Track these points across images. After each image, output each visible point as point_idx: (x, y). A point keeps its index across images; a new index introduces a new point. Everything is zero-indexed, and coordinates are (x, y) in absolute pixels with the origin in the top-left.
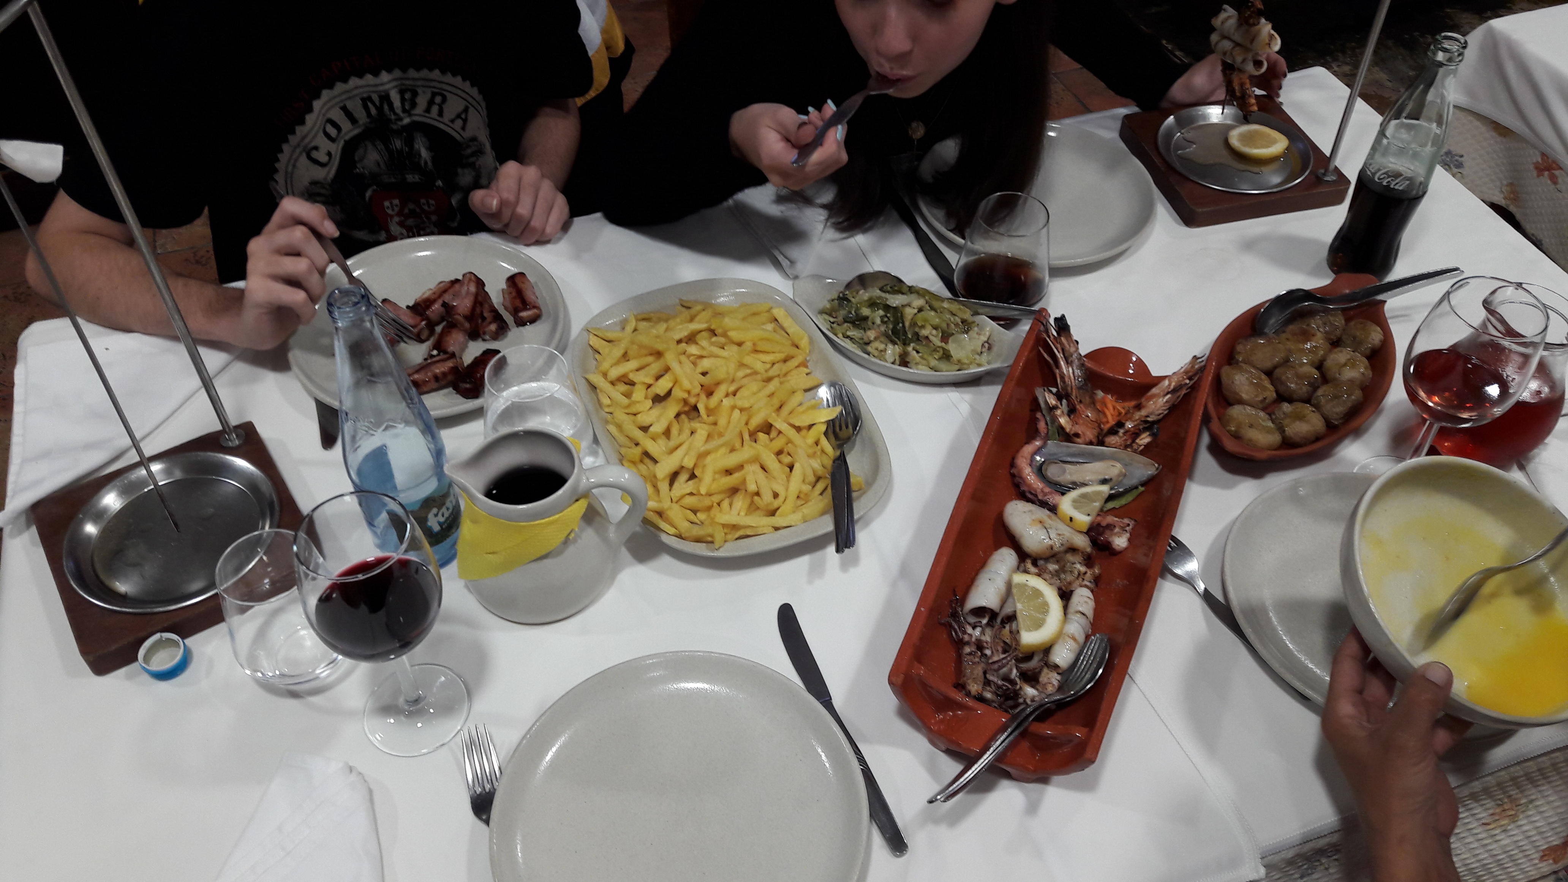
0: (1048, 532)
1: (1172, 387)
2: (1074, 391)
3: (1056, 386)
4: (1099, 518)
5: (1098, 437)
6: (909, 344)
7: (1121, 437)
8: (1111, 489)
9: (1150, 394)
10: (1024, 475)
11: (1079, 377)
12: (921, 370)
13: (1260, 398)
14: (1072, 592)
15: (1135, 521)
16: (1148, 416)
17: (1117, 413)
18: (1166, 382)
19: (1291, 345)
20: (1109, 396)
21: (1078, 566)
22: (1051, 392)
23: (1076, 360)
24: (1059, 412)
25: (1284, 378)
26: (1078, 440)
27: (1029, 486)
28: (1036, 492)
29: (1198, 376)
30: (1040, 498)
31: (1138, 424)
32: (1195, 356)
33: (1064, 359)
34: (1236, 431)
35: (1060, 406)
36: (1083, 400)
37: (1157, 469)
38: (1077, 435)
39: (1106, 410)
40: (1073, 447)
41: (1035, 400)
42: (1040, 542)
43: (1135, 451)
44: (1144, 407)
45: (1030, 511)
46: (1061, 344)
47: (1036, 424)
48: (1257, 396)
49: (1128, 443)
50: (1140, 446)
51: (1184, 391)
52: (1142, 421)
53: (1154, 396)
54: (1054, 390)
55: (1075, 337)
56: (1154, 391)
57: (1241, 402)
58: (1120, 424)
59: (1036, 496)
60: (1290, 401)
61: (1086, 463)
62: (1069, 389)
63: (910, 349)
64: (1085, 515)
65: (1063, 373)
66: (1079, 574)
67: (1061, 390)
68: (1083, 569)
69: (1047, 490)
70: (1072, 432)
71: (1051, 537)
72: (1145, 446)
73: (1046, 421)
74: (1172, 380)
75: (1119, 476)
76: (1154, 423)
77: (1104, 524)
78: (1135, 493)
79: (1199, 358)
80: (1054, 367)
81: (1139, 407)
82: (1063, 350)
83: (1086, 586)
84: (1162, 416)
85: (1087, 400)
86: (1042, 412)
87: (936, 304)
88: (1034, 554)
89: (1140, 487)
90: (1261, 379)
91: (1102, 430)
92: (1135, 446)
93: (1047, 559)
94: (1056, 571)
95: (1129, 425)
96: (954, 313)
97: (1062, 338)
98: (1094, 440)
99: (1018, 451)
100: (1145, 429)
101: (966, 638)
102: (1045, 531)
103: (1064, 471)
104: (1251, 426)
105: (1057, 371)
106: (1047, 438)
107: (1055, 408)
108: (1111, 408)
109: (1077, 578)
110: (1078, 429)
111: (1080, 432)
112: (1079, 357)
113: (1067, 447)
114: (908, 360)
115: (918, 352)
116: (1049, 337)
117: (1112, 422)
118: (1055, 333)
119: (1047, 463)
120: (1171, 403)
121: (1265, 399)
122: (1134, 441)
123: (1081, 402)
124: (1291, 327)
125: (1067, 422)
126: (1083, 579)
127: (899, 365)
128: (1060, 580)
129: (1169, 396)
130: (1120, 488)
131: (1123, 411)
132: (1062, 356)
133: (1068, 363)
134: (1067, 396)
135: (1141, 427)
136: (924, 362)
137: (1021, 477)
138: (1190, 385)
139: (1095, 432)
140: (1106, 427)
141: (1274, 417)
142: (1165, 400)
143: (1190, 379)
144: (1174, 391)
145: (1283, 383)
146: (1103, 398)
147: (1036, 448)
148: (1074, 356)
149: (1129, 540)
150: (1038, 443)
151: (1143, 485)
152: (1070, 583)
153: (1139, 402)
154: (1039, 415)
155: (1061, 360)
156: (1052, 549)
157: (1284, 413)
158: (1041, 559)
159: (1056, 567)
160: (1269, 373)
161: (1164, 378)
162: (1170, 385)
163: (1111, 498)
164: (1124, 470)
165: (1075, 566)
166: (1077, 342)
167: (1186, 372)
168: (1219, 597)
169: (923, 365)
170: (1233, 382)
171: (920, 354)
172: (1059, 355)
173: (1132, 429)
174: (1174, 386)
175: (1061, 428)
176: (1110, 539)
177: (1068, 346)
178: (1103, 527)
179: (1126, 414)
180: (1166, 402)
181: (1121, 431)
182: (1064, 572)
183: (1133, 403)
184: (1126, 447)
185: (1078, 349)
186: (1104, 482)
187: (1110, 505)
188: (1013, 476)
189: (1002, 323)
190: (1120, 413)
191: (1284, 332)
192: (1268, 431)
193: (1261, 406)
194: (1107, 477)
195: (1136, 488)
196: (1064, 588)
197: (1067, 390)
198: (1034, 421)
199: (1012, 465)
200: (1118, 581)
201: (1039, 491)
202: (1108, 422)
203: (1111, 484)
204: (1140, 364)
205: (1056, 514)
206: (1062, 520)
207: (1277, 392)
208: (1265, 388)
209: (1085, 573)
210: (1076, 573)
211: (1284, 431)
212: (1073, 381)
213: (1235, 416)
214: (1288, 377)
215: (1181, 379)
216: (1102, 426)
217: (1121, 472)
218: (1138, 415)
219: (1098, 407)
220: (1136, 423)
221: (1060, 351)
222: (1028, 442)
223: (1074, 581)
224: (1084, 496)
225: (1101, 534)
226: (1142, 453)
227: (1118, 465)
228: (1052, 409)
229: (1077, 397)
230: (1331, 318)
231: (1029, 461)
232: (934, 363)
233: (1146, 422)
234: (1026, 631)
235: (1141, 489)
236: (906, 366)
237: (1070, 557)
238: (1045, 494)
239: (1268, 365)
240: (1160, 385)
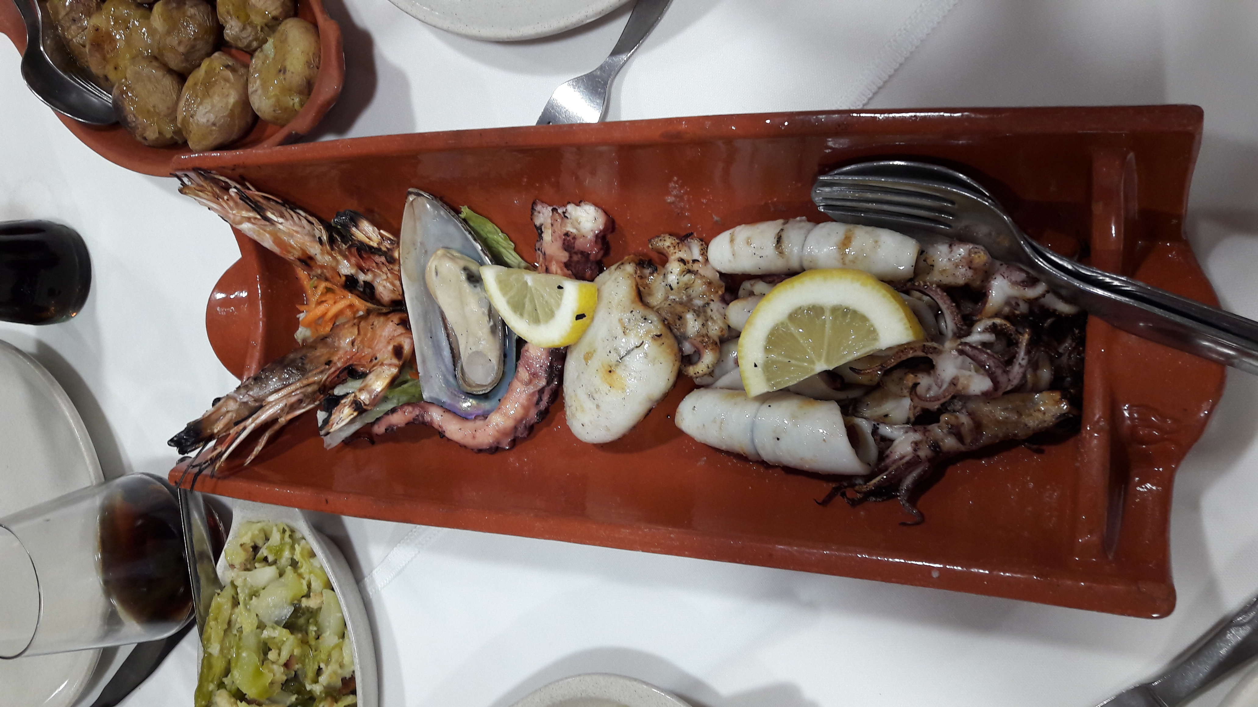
0: (628, 353)
1: (252, 214)
2: (311, 380)
3: (311, 414)
4: (554, 267)
5: (386, 314)
6: (310, 692)
7: (375, 276)
8: (482, 264)
9: (276, 250)
10: (510, 423)
11: (280, 379)
12: (352, 656)
13: (229, 74)
14: (722, 275)
15: (534, 203)
16: (320, 241)
17: (329, 296)
18: (246, 227)
19: (125, 61)
20: (301, 316)
21: (672, 279)
22: (326, 422)
23: (251, 393)
24: (364, 397)
25: (182, 49)
26: (407, 348)
27: (526, 409)
28: (534, 393)
29: (216, 177)
30: (543, 383)
31: (341, 253)
32: (181, 191)
33: (254, 416)
34: (300, 93)
35: (350, 398)
36: (324, 359)
37: (419, 195)
38: (398, 351)
39: (330, 314)
40: (423, 356)
41: (351, 442)
42: (653, 361)
43: (396, 243)
44: (304, 251)
45: (591, 396)
46: (228, 427)
47: (398, 428)
48: (226, 80)
49: (383, 259)
50: (382, 236)
51: (253, 192)
52: (332, 249)
53: (278, 240)
54: (321, 416)
55: (209, 407)
56: (268, 243)
57: (245, 103)
58: (350, 283)
59: (541, 391)
60: (220, 28)
61: (444, 319)
62: (310, 389)
63: (317, 689)
64: (561, 295)
65: (282, 410)
66: (689, 271)
67: (317, 403)
68: (674, 269)
69: (523, 374)
70: (395, 361)
71: (637, 344)
72: (379, 229)
73: (387, 413)
74: (238, 219)
75: (453, 258)
76: (329, 228)
77: (564, 256)
78: (478, 222)
79: (183, 183)
80: (276, 427)
81: (307, 261)
82: (237, 423)
83: (704, 252)
84: (310, 218)
85: (321, 352)
86: (373, 424)
87: (219, 666)
88: (677, 364)
89: (463, 216)
90: (196, 84)
91: (368, 312)
92: (387, 244)
93: (680, 339)
94: (698, 316)
95: (346, 268)
96: (226, 626)
97: (216, 431)
98: (396, 318)
99: (464, 447)
100: (346, 237)
102: (627, 359)
103: (478, 353)
104: (283, 70)
105: (283, 420)
106: (417, 401)
107: (359, 408)
108: (322, 309)
109: (695, 273)
110: (385, 353)
111: (390, 348)
112: (243, 391)
113: (424, 362)
114: (340, 683)
115: (319, 671)
116: (220, 455)
117: (351, 298)
118: (212, 444)
119: (469, 389)
120: (283, 209)
121: (227, 67)
122: (377, 251)
123: (329, 363)
124: (95, 67)
125: (378, 377)
126: (695, 261)
127: (354, 692)
128: (708, 304)
129: (269, 215)
130: (475, 249)
131: (323, 285)
132: (250, 420)
133: (260, 406)
134: (325, 389)
135: (344, 246)
136: (335, 655)
137: (515, 428)
138: (238, 186)
139: (378, 322)
140: (361, 306)
141: (255, 44)
142: (281, 220)
143: (226, 188)
144: (258, 208)
145: (192, 49)
146: (308, 326)
147: (447, 416)
148: (245, 400)
149: (578, 204)
150: (436, 416)
151: (458, 212)
152: (710, 284)
153: (298, 263)
154: (380, 429)
155: (258, 421)
156: (659, 336)
157: (244, 28)
158: (681, 350)
159: (690, 317)
160: (181, 77)
161: (238, 234)
162: (249, 219)
163: (498, 260)
164: (440, 252)
165: (674, 285)
166: (217, 400)
167: (216, 198)
169: (341, 654)
170: (214, 124)
171: (322, 666)
172: (251, 425)
173: (353, 260)
174: (247, 210)
175: (394, 383)
176: (590, 236)
177: (230, 415)
178: (571, 257)
179: (327, 279)
180: (282, 216)
181: (362, 277)
182: (690, 299)
183: (302, 273)
184: (392, 261)
185: (228, 397)
186: (474, 279)
187: (511, 256)
188: (514, 443)
189: (222, 528)
190: (328, 290)
191: (106, 78)
192: (283, 41)
193: (242, 71)
194: (463, 277)
195: (465, 221)
196: (720, 293)
197: (314, 393)
198: (392, 434)
199: (495, 449)
200: (670, 199)
201: (532, 389)
202: (351, 306)
203: (473, 267)
204: (224, 284)
205: (567, 348)
206: (581, 335)
207: (209, 55)
208: (210, 73)
209: (682, 260)
210: (688, 277)
211: (275, 18)
212: (292, 388)
213: (272, 101)
214: (180, 43)
215: (231, 203)
216: (361, 313)
217: (444, 255)
218: (322, 256)
219: (328, 329)
220: (339, 258)
221: (241, 426)
222: (441, 434)
223: (703, 277)
224: (518, 307)
225: (585, 255)
226: (396, 232)
227: (432, 264)
229: (322, 372)
231: (479, 423)
232: (329, 638)
233: (332, 241)
235: (465, 211)
236: (352, 679)
237: (657, 297)
238: (534, 375)
239: (168, 82)
240: (255, 237)
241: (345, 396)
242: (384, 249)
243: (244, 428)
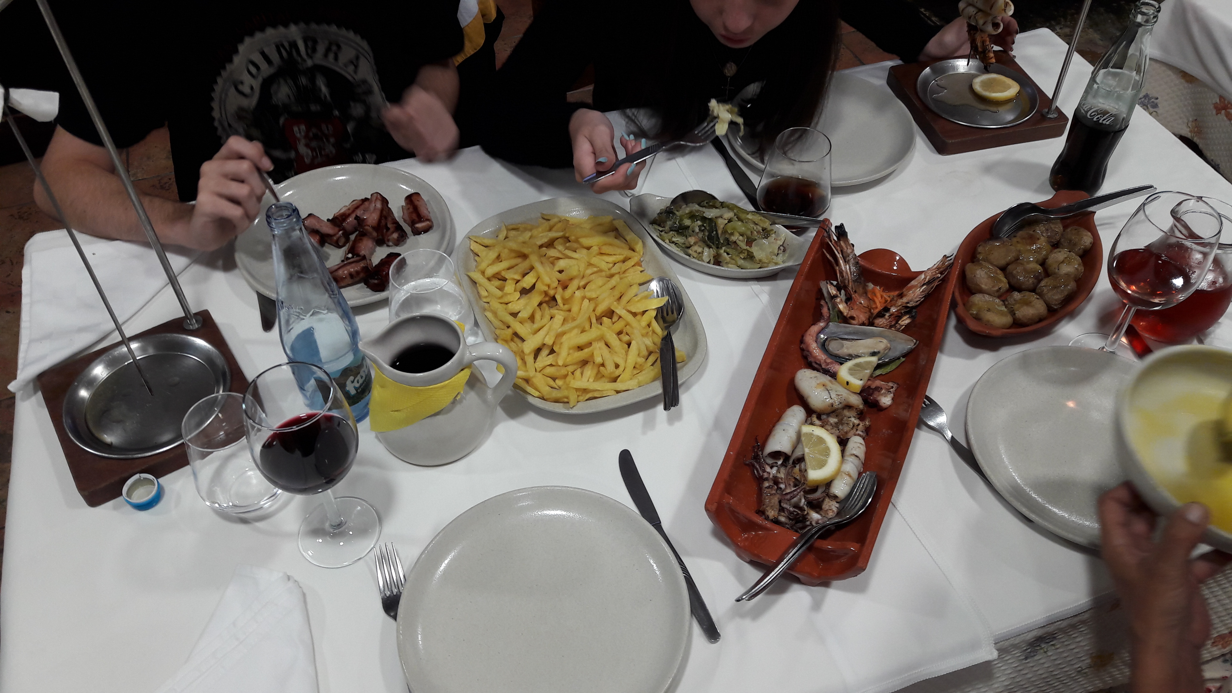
0: (829, 393)
1: (927, 280)
2: (850, 283)
3: (836, 280)
4: (869, 382)
5: (869, 319)
6: (721, 248)
7: (887, 319)
8: (879, 360)
9: (909, 285)
10: (811, 349)
11: (854, 272)
12: (731, 268)
13: (996, 288)
14: (848, 439)
15: (898, 384)
16: (908, 303)
17: (883, 301)
18: (923, 276)
19: (1020, 247)
20: (878, 288)
21: (853, 419)
22: (832, 284)
23: (852, 259)
24: (838, 300)
25: (1014, 272)
26: (853, 322)
27: (815, 357)
28: (820, 362)
29: (947, 271)
30: (823, 367)
31: (900, 309)
32: (945, 255)
33: (842, 258)
34: (977, 314)
35: (839, 295)
36: (857, 290)
37: (915, 344)
38: (853, 318)
39: (875, 299)
40: (848, 327)
41: (820, 291)
42: (823, 401)
43: (898, 330)
44: (905, 295)
45: (816, 377)
46: (841, 247)
47: (821, 310)
48: (993, 287)
49: (893, 324)
50: (902, 326)
51: (936, 283)
52: (903, 306)
53: (913, 287)
54: (835, 283)
55: (851, 241)
56: (913, 283)
57: (981, 291)
58: (886, 309)
59: (820, 365)
60: (1020, 290)
61: (860, 339)
62: (847, 282)
63: (722, 251)
64: (858, 379)
65: (842, 269)
66: (854, 426)
67: (840, 283)
68: (857, 422)
69: (829, 361)
70: (849, 316)
71: (832, 397)
72: (905, 325)
73: (828, 307)
74: (927, 274)
75: (885, 349)
76: (913, 308)
77: (873, 386)
78: (898, 363)
79: (948, 257)
80: (835, 265)
81: (901, 296)
82: (842, 251)
83: (859, 435)
84: (919, 302)
85: (861, 290)
86: (825, 300)
87: (743, 216)
88: (818, 411)
89: (901, 358)
90: (997, 274)
91: (872, 314)
92: (898, 326)
93: (829, 414)
94: (835, 423)
95: (893, 310)
96: (756, 223)
97: (841, 242)
98: (866, 322)
99: (806, 331)
100: (906, 313)
101: (766, 475)
102: (827, 392)
103: (843, 346)
104: (989, 310)
105: (837, 268)
106: (829, 320)
107: (835, 297)
108: (879, 296)
109: (852, 429)
110: (853, 313)
111: (855, 316)
112: (854, 256)
113: (845, 327)
114: (720, 260)
115: (728, 254)
116: (831, 241)
117: (880, 307)
118: (835, 238)
119: (829, 339)
120: (926, 292)
121: (1000, 289)
122: (897, 322)
123: (855, 292)
124: (1021, 233)
125: (845, 307)
126: (857, 430)
127: (713, 264)
128: (839, 430)
129: (925, 287)
130: (887, 359)
131: (889, 299)
132: (841, 256)
133: (846, 261)
134: (845, 288)
135: (903, 311)
136: (733, 262)
137: (808, 351)
138: (941, 278)
139: (867, 315)
140: (875, 312)
141: (1007, 303)
142: (921, 290)
143: (941, 273)
144: (929, 283)
145: (1014, 277)
146: (873, 289)
147: (821, 328)
148: (850, 256)
149: (893, 399)
150: (822, 324)
151: (903, 357)
152: (846, 433)
153: (901, 292)
154: (822, 302)
155: (840, 259)
156: (832, 406)
157: (1015, 300)
158: (824, 414)
159: (836, 420)
160: (1003, 269)
161: (921, 272)
162: (925, 278)
163: (878, 366)
164: (889, 345)
165: (850, 419)
166: (853, 245)
167: (938, 268)
168: (963, 443)
169: (731, 264)
170: (975, 276)
171: (730, 256)
172: (839, 256)
173: (896, 313)
174: (929, 279)
175: (840, 312)
176: (878, 399)
177: (846, 249)
178: (872, 389)
179: (891, 301)
180: (922, 291)
181: (887, 314)
182: (842, 424)
183: (897, 293)
184: (891, 327)
185: (853, 250)
186: (874, 354)
187: (878, 372)
188: (802, 350)
189: (794, 230)
190: (886, 301)
191: (1015, 237)
192: (1002, 313)
193: (996, 294)
194: (875, 350)
195: (899, 358)
196: (841, 436)
197: (845, 283)
198: (818, 308)
199: (802, 341)
200: (884, 430)
201: (822, 361)
202: (877, 308)
203: (879, 355)
204: (902, 262)
205: (836, 379)
206: (840, 384)
207: (1009, 283)
208: (1000, 281)
209: (859, 425)
210: (851, 424)
211: (1015, 314)
212: (849, 276)
213: (977, 302)
214: (1018, 272)
215: (934, 273)
216: (872, 311)
217: (887, 347)
218: (900, 302)
219: (869, 296)
220: (899, 308)
221: (840, 253)
222: (814, 324)
223: (850, 431)
224: (857, 365)
225: (871, 395)
226: (903, 331)
227: (885, 341)
228: (834, 297)
229: (852, 288)
230: (1052, 226)
231: (815, 338)
232: (741, 262)
233: (907, 307)
234: (812, 469)
235: (903, 359)
236: (719, 265)
237: (846, 413)
238: (828, 364)
239: (1002, 262)
240: (917, 279)
241: (840, 294)
242: (897, 325)
243: (838, 253)
